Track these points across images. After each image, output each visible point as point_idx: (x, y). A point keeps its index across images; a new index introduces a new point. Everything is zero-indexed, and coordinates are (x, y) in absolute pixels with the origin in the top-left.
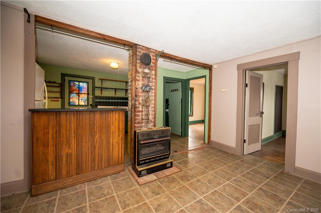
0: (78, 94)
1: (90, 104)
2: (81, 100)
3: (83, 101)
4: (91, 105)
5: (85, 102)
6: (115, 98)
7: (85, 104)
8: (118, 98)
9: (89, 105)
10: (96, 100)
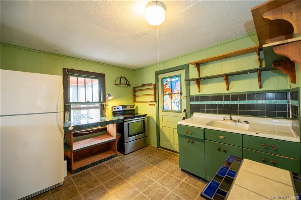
0: (171, 95)
1: (183, 109)
2: (174, 103)
3: (175, 104)
4: (185, 111)
5: (178, 106)
6: (227, 97)
7: (178, 108)
8: (235, 97)
9: (183, 111)
10: (192, 103)
